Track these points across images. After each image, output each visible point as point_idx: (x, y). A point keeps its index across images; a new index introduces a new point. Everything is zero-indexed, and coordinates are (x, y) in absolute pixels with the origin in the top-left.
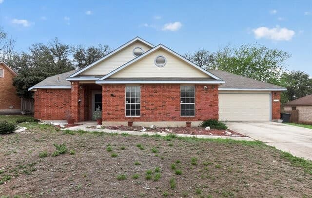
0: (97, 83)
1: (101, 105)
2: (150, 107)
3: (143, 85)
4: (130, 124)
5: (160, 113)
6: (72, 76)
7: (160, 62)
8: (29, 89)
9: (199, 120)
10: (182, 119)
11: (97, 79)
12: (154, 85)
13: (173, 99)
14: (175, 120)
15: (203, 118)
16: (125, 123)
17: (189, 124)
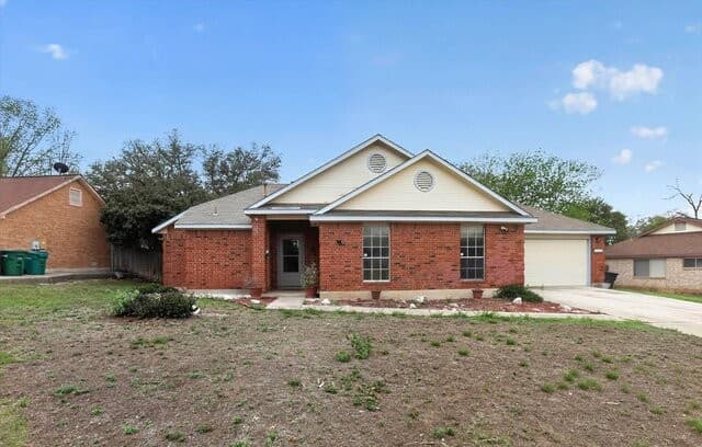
0: (312, 219)
1: (317, 261)
2: (409, 264)
3: (397, 224)
4: (376, 295)
5: (425, 275)
6: (256, 206)
7: (425, 183)
8: (154, 231)
9: (492, 286)
10: (465, 286)
11: (312, 212)
12: (415, 224)
13: (448, 248)
14: (451, 288)
15: (499, 282)
16: (366, 294)
17: (477, 294)
